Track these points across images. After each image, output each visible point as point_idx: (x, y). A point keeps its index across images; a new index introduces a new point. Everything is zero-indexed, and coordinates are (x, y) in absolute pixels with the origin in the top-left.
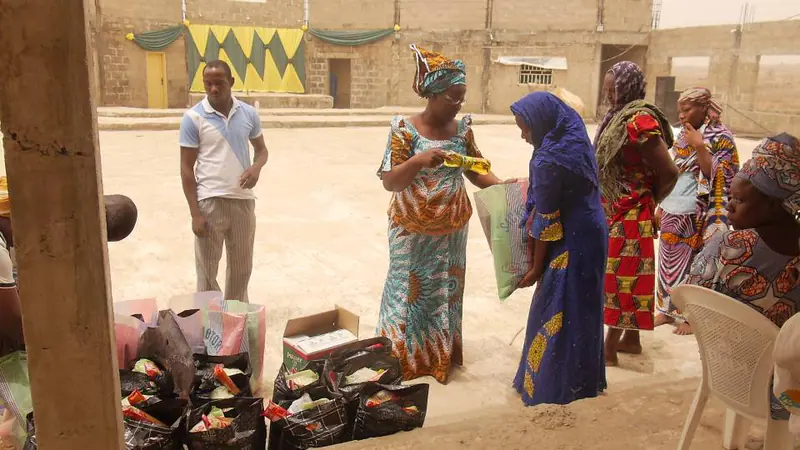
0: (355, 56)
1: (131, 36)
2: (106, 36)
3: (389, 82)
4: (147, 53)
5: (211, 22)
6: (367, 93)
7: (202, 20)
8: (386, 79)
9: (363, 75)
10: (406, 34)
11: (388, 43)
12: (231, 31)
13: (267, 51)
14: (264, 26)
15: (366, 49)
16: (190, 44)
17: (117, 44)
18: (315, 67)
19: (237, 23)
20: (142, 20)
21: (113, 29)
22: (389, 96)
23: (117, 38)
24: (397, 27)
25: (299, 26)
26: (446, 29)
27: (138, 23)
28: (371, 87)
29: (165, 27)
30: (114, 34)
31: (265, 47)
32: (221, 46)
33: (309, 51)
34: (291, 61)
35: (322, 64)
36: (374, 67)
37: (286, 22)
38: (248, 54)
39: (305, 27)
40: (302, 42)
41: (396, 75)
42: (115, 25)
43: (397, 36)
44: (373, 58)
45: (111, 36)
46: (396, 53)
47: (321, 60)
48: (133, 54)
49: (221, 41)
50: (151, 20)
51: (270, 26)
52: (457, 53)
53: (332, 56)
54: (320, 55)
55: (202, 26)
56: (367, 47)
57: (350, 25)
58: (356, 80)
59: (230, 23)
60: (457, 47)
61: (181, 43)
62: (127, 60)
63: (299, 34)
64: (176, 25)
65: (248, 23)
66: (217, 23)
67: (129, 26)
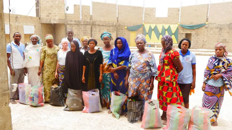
0: (193, 32)
1: (126, 27)
2: (119, 28)
3: (203, 41)
4: (131, 32)
5: (150, 23)
6: (196, 44)
7: (148, 23)
8: (202, 40)
9: (195, 38)
10: (210, 25)
11: (204, 28)
12: (156, 25)
13: (166, 31)
14: (166, 24)
15: (197, 30)
16: (144, 29)
17: (122, 30)
18: (181, 36)
19: (158, 23)
20: (130, 23)
21: (121, 26)
22: (203, 46)
23: (122, 28)
24: (207, 23)
25: (177, 23)
26: (224, 23)
27: (129, 24)
28: (197, 42)
29: (137, 25)
30: (122, 27)
31: (166, 30)
32: (153, 30)
33: (180, 31)
34: (174, 34)
35: (183, 35)
36: (199, 36)
37: (173, 23)
38: (160, 32)
39: (179, 24)
40: (178, 28)
41: (205, 38)
42: (122, 25)
43: (207, 26)
44: (199, 33)
45: (121, 28)
46: (206, 31)
47: (183, 34)
48: (127, 32)
49: (153, 28)
50: (133, 23)
51: (168, 24)
52: (228, 31)
53: (186, 32)
54: (183, 32)
55: (148, 24)
56: (197, 29)
57: (192, 23)
58: (193, 40)
59: (156, 23)
60: (228, 29)
61: (141, 29)
62: (125, 34)
63: (176, 26)
64: (140, 24)
65: (161, 23)
66: (152, 23)
67: (126, 25)
